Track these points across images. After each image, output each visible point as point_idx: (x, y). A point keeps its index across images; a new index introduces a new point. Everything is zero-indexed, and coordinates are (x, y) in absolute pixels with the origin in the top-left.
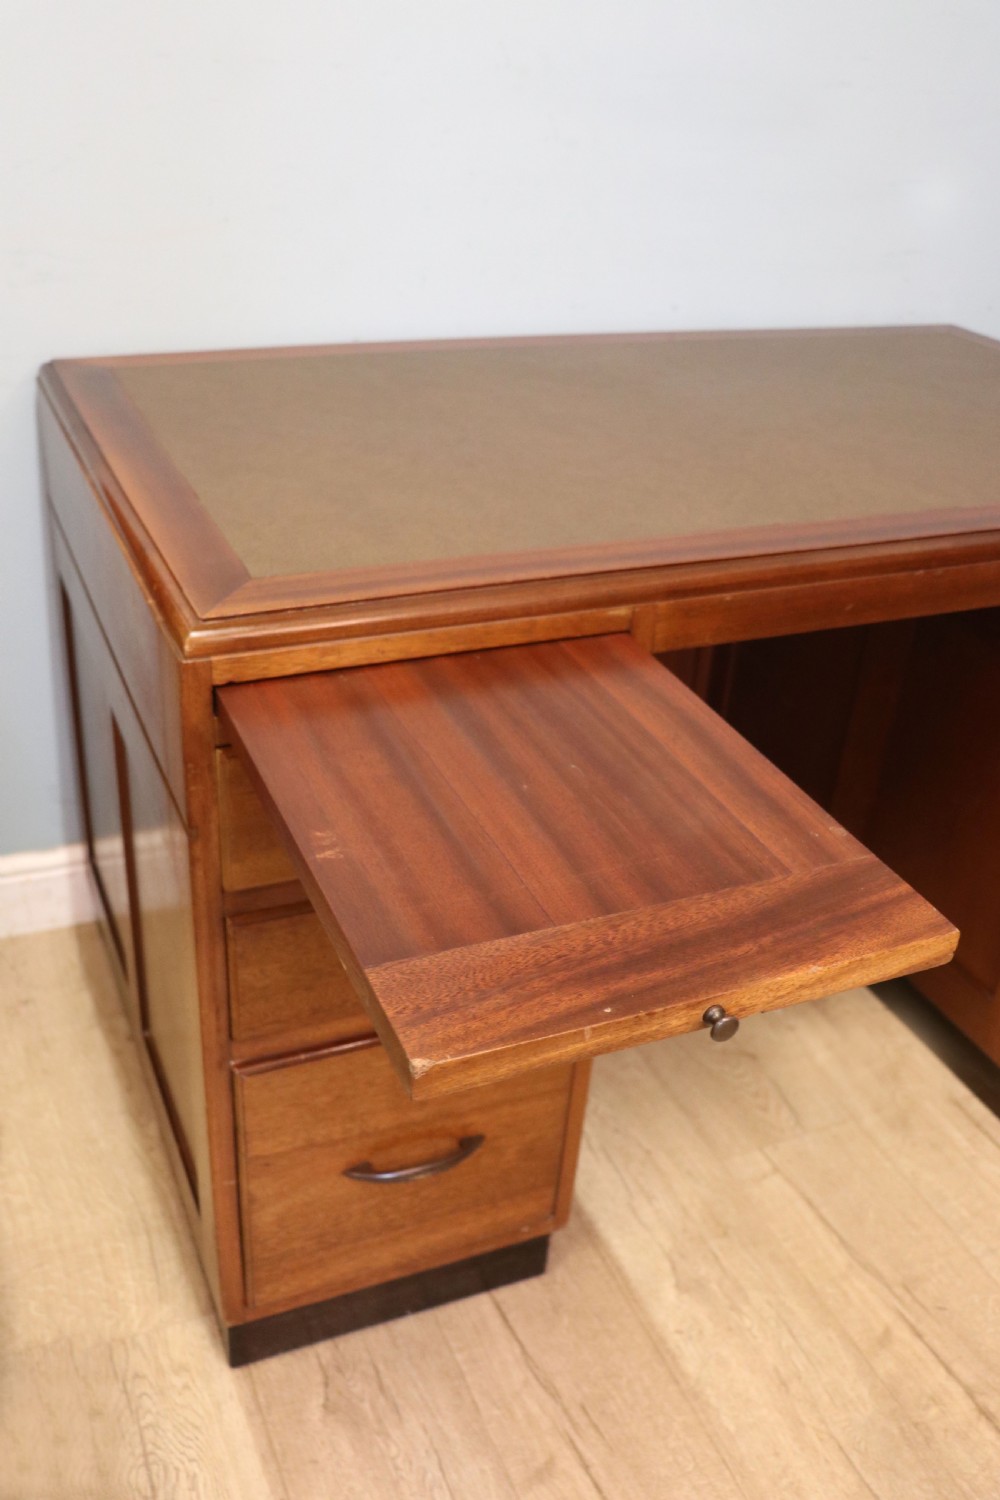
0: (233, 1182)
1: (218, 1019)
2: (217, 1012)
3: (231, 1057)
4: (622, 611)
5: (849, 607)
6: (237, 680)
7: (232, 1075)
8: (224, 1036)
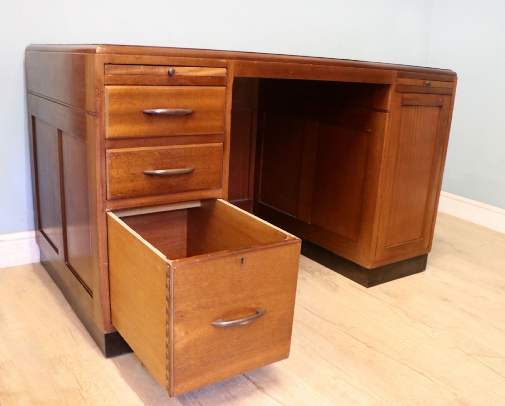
0: (107, 264)
1: (103, 190)
2: (102, 187)
3: (107, 208)
4: (224, 61)
5: (291, 72)
6: (111, 63)
7: (107, 214)
8: (105, 197)
